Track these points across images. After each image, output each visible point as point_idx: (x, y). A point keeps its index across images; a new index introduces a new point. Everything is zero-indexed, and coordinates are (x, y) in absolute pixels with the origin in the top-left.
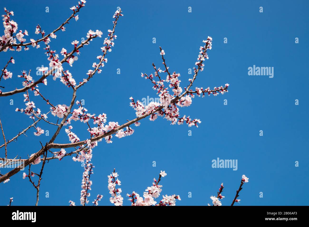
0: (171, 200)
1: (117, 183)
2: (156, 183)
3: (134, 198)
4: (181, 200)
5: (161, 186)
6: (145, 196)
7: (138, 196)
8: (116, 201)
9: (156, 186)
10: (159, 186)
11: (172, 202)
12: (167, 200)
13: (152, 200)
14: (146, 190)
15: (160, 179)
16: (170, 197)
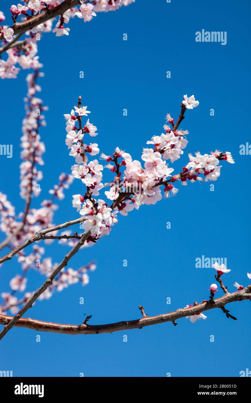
0: (208, 163)
1: (86, 131)
2: (173, 125)
3: (118, 163)
4: (234, 162)
5: (186, 132)
6: (146, 158)
7: (127, 157)
9: (172, 133)
10: (179, 132)
11: (211, 168)
12: (199, 163)
13: (163, 165)
14: (148, 143)
15: (184, 116)
16: (207, 156)
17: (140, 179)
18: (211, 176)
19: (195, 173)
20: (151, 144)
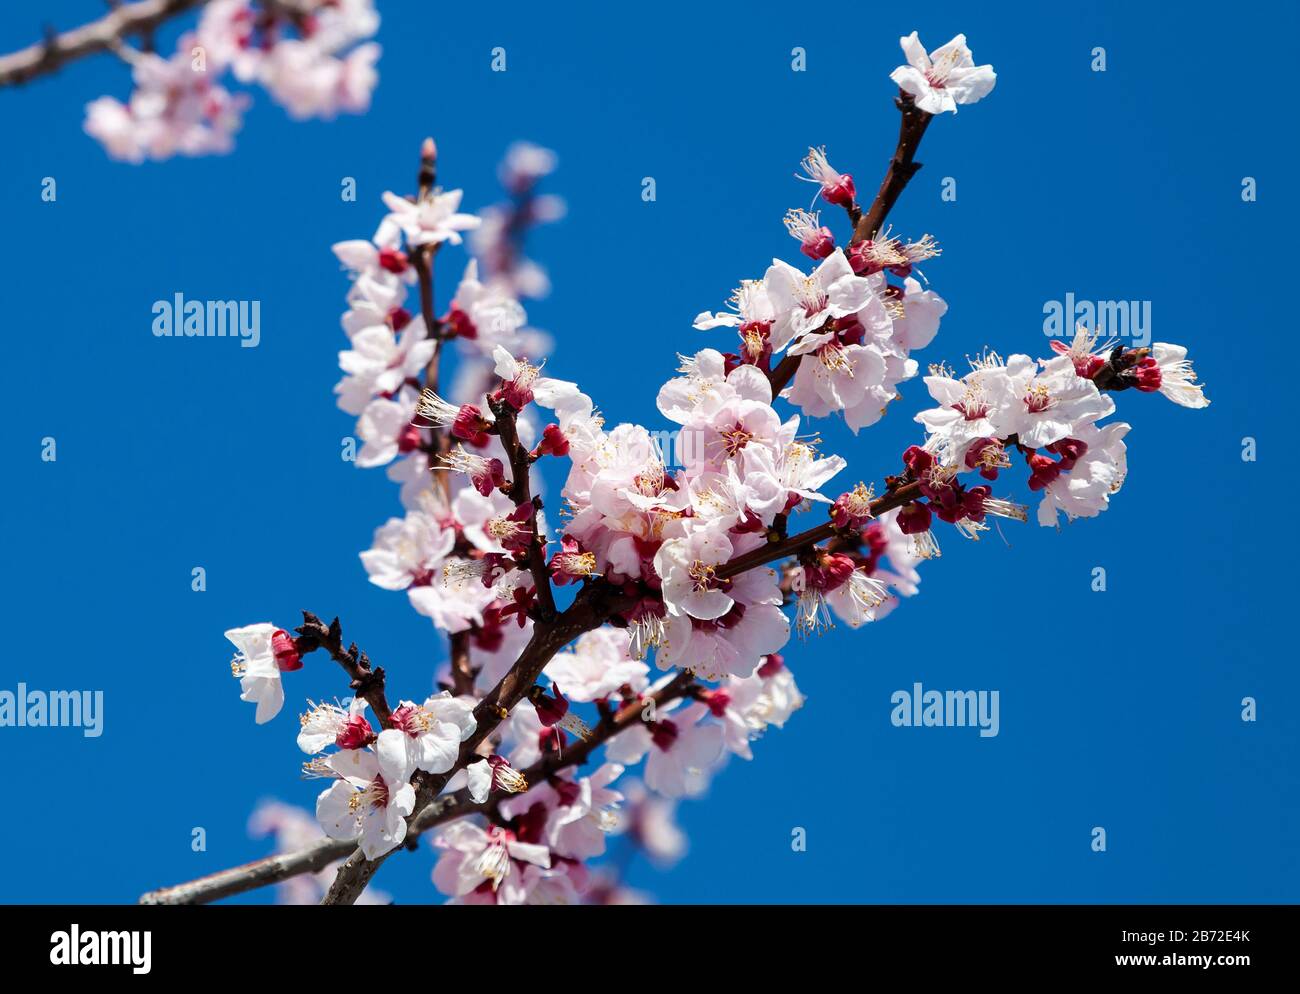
0: (1036, 407)
2: (855, 216)
3: (520, 439)
4: (1200, 402)
5: (923, 249)
6: (686, 404)
8: (428, 566)
9: (838, 256)
10: (882, 250)
11: (1050, 433)
12: (982, 415)
13: (785, 438)
14: (705, 321)
15: (915, 160)
16: (1022, 365)
17: (646, 531)
18: (1065, 486)
19: (963, 469)
20: (723, 328)
